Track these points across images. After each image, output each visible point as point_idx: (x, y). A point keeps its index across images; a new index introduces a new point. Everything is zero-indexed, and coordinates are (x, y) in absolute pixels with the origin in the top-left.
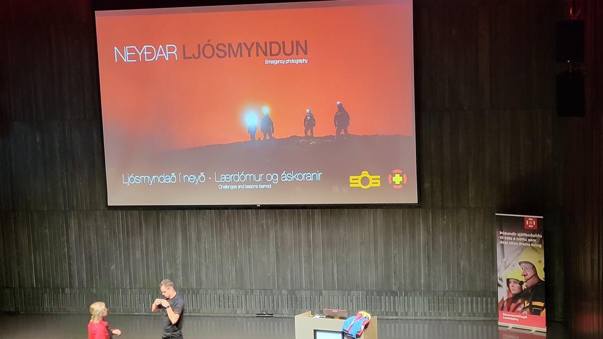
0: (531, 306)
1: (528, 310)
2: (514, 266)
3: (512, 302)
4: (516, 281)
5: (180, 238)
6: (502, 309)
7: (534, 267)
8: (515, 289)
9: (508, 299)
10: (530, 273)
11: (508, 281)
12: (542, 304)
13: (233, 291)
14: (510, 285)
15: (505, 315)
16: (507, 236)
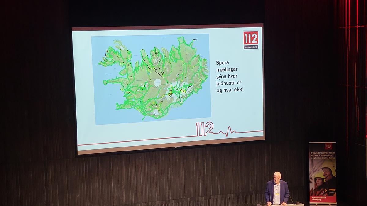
0: (328, 191)
1: (327, 194)
3: (317, 190)
4: (320, 178)
6: (311, 195)
7: (330, 170)
8: (319, 183)
9: (315, 189)
10: (328, 174)
12: (334, 190)
13: (158, 202)
14: (317, 181)
16: (315, 154)
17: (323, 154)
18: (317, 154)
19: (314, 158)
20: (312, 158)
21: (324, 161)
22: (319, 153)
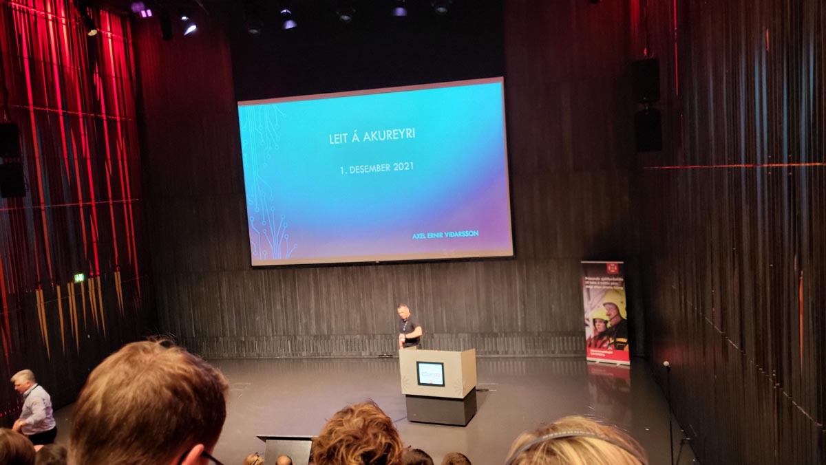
0: (616, 342)
1: (613, 346)
2: (599, 307)
3: (599, 339)
4: (601, 321)
5: (313, 292)
6: (590, 346)
7: (617, 308)
8: (601, 327)
9: (595, 337)
10: (613, 313)
11: (594, 321)
12: (624, 340)
13: (358, 337)
14: (597, 324)
15: (593, 351)
16: (592, 281)
17: (606, 281)
18: (595, 281)
19: (591, 287)
20: (587, 287)
21: (606, 291)
22: (598, 279)
